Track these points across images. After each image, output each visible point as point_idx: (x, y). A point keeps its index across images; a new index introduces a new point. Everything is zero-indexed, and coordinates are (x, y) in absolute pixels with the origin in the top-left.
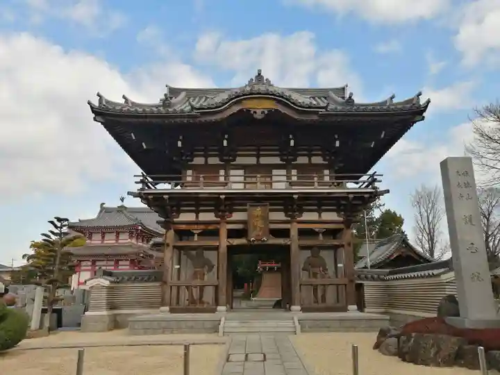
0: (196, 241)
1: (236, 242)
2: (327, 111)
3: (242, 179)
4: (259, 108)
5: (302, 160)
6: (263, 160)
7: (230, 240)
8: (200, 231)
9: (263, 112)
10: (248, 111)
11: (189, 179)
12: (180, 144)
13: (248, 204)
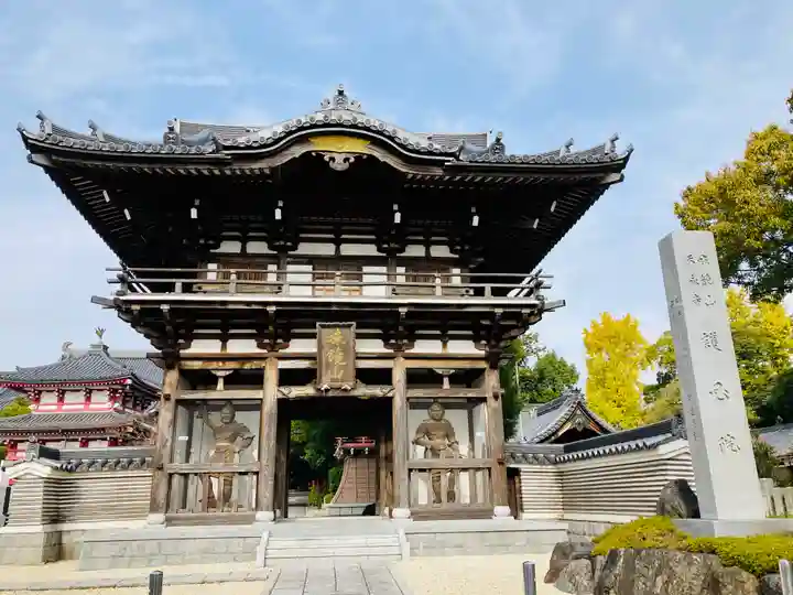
0: (220, 392)
1: (295, 392)
2: (458, 160)
3: (308, 278)
4: (340, 152)
5: (415, 251)
6: (348, 250)
7: (285, 390)
8: (228, 373)
9: (346, 160)
10: (320, 156)
11: (212, 276)
12: (194, 214)
13: (318, 324)
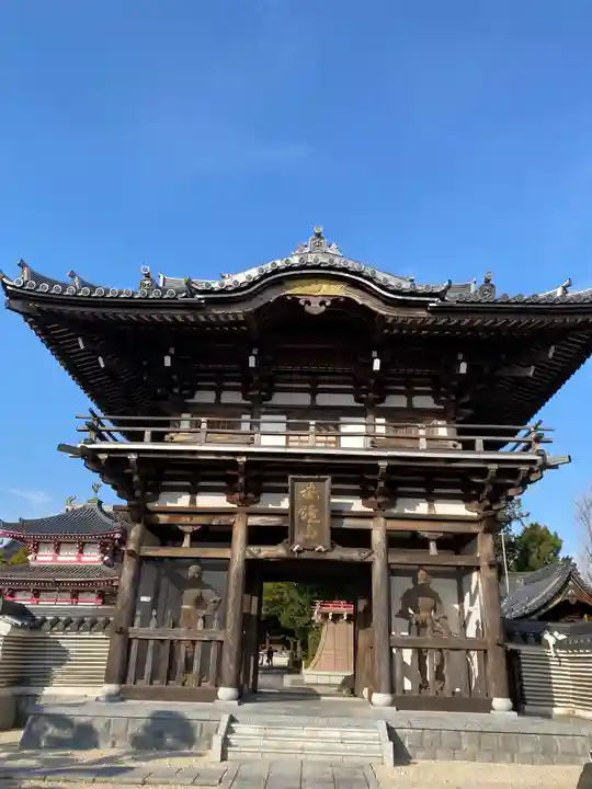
0: (186, 549)
1: (264, 552)
2: (443, 300)
3: (282, 428)
4: (317, 295)
5: (397, 401)
6: (324, 400)
7: (254, 549)
8: (195, 529)
9: (322, 303)
10: (295, 299)
11: (185, 425)
12: (168, 361)
13: (290, 476)
